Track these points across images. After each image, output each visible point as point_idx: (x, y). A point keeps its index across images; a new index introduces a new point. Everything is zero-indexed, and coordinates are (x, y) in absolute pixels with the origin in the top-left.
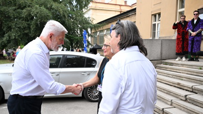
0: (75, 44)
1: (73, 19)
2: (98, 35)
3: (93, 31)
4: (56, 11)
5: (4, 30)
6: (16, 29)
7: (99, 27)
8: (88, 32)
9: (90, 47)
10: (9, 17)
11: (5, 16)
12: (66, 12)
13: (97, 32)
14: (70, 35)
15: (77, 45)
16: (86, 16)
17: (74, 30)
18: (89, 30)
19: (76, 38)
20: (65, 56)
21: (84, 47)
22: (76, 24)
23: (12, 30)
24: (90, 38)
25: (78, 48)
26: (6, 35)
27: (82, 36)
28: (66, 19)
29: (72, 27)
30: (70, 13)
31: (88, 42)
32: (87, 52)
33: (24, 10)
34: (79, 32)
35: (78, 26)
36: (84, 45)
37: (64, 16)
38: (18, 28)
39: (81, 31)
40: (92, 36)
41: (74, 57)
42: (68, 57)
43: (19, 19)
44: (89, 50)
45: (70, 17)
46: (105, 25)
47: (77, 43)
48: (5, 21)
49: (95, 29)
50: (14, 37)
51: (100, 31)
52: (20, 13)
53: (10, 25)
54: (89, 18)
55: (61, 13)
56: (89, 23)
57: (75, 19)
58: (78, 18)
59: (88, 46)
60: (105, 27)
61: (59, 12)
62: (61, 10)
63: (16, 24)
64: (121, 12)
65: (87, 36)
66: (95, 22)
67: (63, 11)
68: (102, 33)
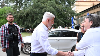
0: (67, 25)
1: (66, 11)
2: (80, 19)
3: (77, 17)
4: (58, 8)
5: (34, 19)
6: (40, 19)
7: (81, 14)
8: (74, 18)
9: (75, 26)
10: (37, 13)
11: (35, 13)
12: (62, 8)
13: (79, 18)
14: (65, 20)
15: (68, 25)
16: (73, 9)
17: (67, 17)
18: (75, 17)
19: (68, 21)
20: (62, 31)
21: (72, 26)
22: (68, 14)
23: (38, 19)
24: (75, 21)
25: (69, 26)
26: (35, 21)
27: (71, 20)
28: (63, 12)
29: (65, 16)
30: (64, 9)
31: (74, 23)
32: (74, 28)
33: (43, 10)
34: (69, 18)
35: (69, 15)
36: (72, 25)
37: (62, 10)
38: (40, 18)
39: (70, 17)
40: (76, 20)
41: (67, 31)
42: (64, 31)
43: (41, 14)
44: (74, 27)
45: (65, 11)
46: (84, 13)
47: (68, 24)
48: (35, 15)
49: (78, 16)
50: (38, 22)
51: (81, 17)
52: (41, 11)
53: (37, 17)
54: (75, 10)
55: (60, 9)
56: (75, 13)
57: (67, 12)
58: (68, 11)
59: (74, 25)
60: (84, 15)
61: (59, 9)
62: (60, 8)
63: (39, 16)
64: (93, 5)
65: (74, 20)
66: (78, 12)
67: (61, 8)
68: (82, 18)
